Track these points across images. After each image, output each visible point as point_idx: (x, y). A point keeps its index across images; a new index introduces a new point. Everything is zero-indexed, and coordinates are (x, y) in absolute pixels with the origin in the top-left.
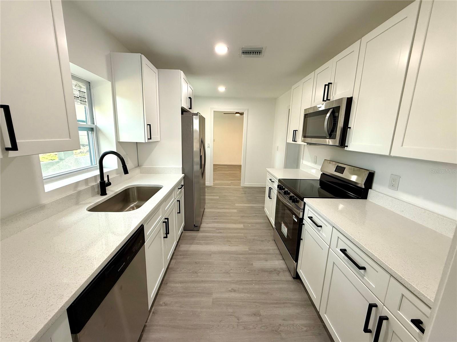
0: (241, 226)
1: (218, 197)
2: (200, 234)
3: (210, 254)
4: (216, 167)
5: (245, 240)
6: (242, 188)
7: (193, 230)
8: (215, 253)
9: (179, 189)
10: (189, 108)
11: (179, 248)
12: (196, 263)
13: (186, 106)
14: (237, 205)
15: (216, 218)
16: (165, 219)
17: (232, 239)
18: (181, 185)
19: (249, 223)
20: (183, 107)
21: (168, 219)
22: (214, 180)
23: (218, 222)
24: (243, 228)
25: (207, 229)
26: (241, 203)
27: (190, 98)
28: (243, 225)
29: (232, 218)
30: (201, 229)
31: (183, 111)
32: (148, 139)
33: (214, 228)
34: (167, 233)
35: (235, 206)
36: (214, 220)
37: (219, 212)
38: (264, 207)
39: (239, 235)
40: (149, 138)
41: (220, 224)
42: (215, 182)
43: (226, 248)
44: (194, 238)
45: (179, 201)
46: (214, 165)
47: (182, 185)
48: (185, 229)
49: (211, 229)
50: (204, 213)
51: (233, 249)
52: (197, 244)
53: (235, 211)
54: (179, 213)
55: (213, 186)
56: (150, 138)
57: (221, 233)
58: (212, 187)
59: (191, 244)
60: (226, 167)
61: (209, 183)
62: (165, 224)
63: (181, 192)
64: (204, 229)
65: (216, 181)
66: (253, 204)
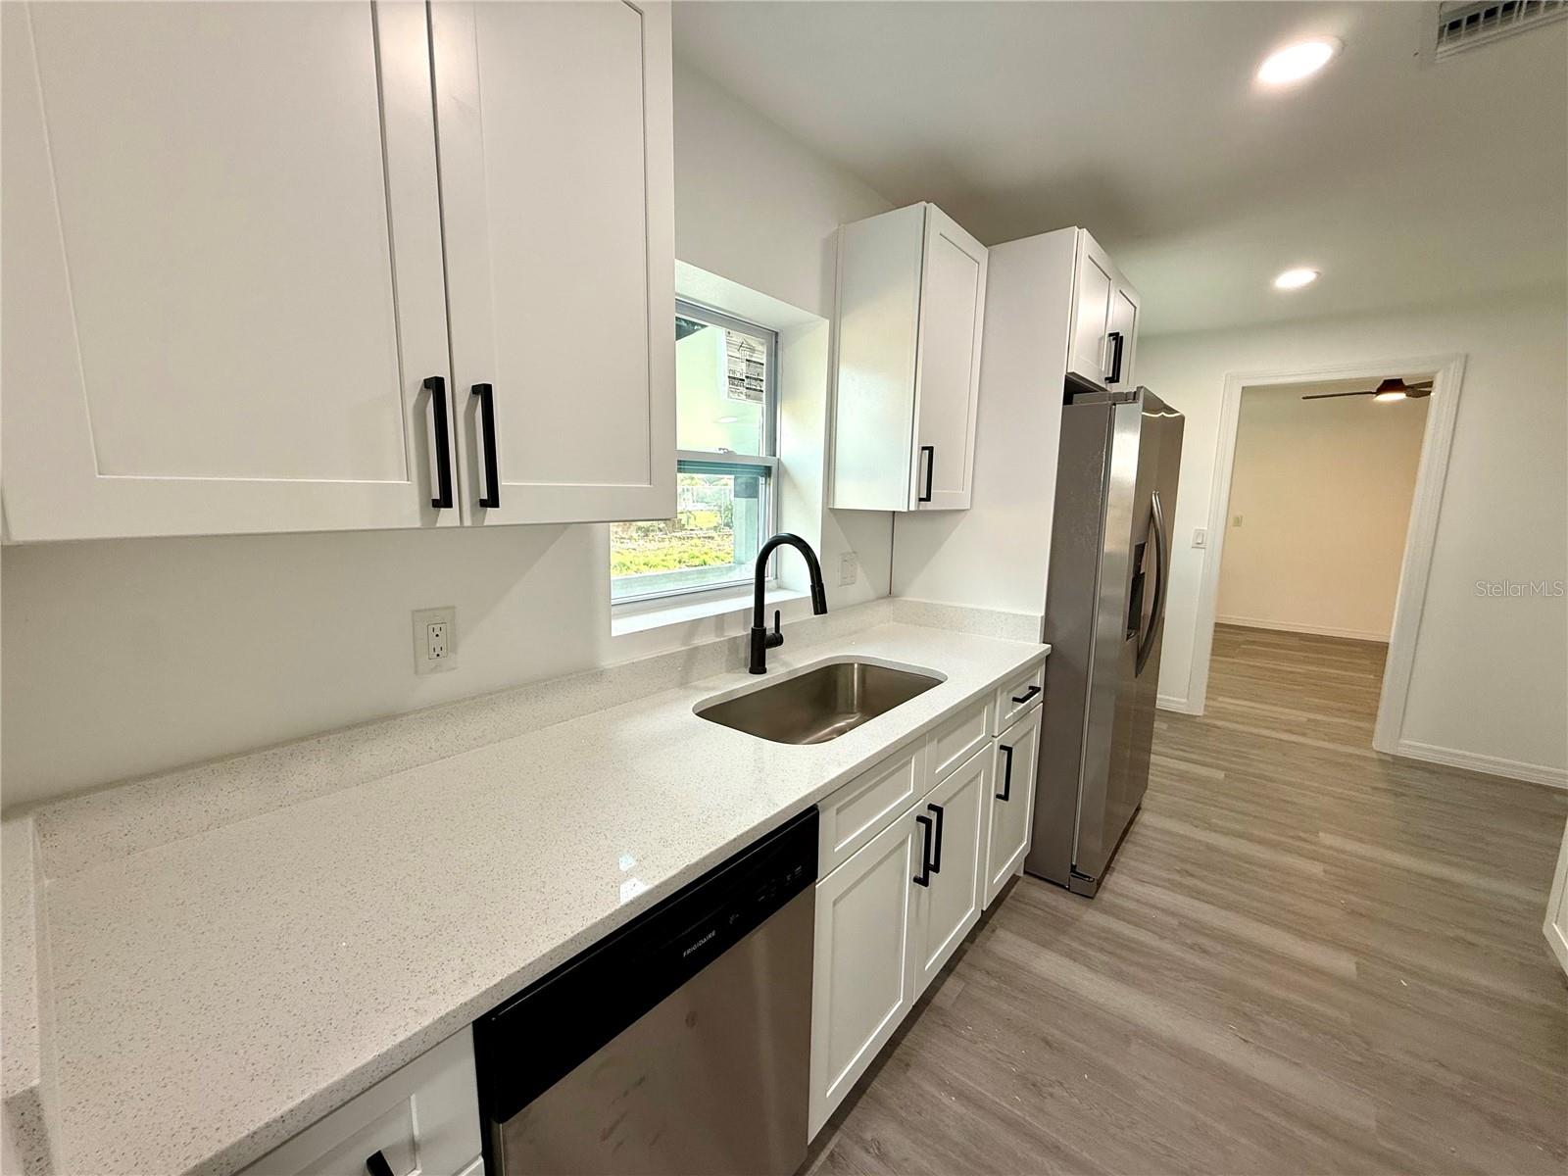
0: (1345, 964)
1: (1221, 775)
2: (1092, 917)
3: (1126, 1033)
4: (1229, 639)
5: (1359, 1059)
6: (1380, 760)
7: (1063, 887)
8: (1150, 1039)
9: (1015, 699)
10: (1106, 379)
11: (988, 939)
12: (1047, 1043)
13: (1093, 371)
14: (1326, 838)
15: (1188, 867)
16: (931, 807)
17: (1268, 1013)
18: (1030, 688)
19: (1403, 969)
20: (1073, 374)
21: (939, 811)
22: (1213, 689)
23: (1197, 894)
24: (1355, 977)
25: (1131, 905)
26: (1360, 840)
27: (1117, 338)
28: (1357, 963)
29: (1287, 898)
30: (1105, 896)
31: (1074, 388)
32: (921, 500)
33: (1173, 914)
34: (930, 866)
35: (1315, 844)
36: (1178, 878)
37: (1210, 848)
38: (1540, 912)
39: (1317, 1006)
40: (921, 497)
41: (1206, 907)
42: (1214, 700)
43: (1220, 1044)
44: (1061, 925)
45: (1009, 750)
46: (1217, 625)
47: (1034, 690)
48: (1033, 867)
49: (1154, 914)
50: (1135, 828)
51: (1267, 1069)
52: (1072, 955)
53: (1316, 869)
54: (1006, 797)
55: (1205, 716)
56: (925, 496)
57: (1205, 951)
58: (1197, 720)
59: (1045, 944)
60: (1294, 642)
61: (1184, 700)
62: (923, 826)
63: (1022, 716)
64: (1119, 901)
65: (1220, 699)
66: (1448, 863)
